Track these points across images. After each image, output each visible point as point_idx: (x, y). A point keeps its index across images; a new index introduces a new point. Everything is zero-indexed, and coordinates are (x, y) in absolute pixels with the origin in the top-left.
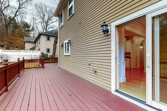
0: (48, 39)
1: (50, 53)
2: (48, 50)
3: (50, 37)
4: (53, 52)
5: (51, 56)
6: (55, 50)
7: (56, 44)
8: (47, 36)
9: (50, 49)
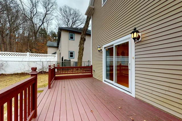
0: (72, 38)
1: (74, 58)
2: (72, 55)
3: (74, 34)
4: (79, 56)
5: (76, 63)
6: (81, 54)
7: (83, 43)
8: (69, 33)
9: (74, 52)
